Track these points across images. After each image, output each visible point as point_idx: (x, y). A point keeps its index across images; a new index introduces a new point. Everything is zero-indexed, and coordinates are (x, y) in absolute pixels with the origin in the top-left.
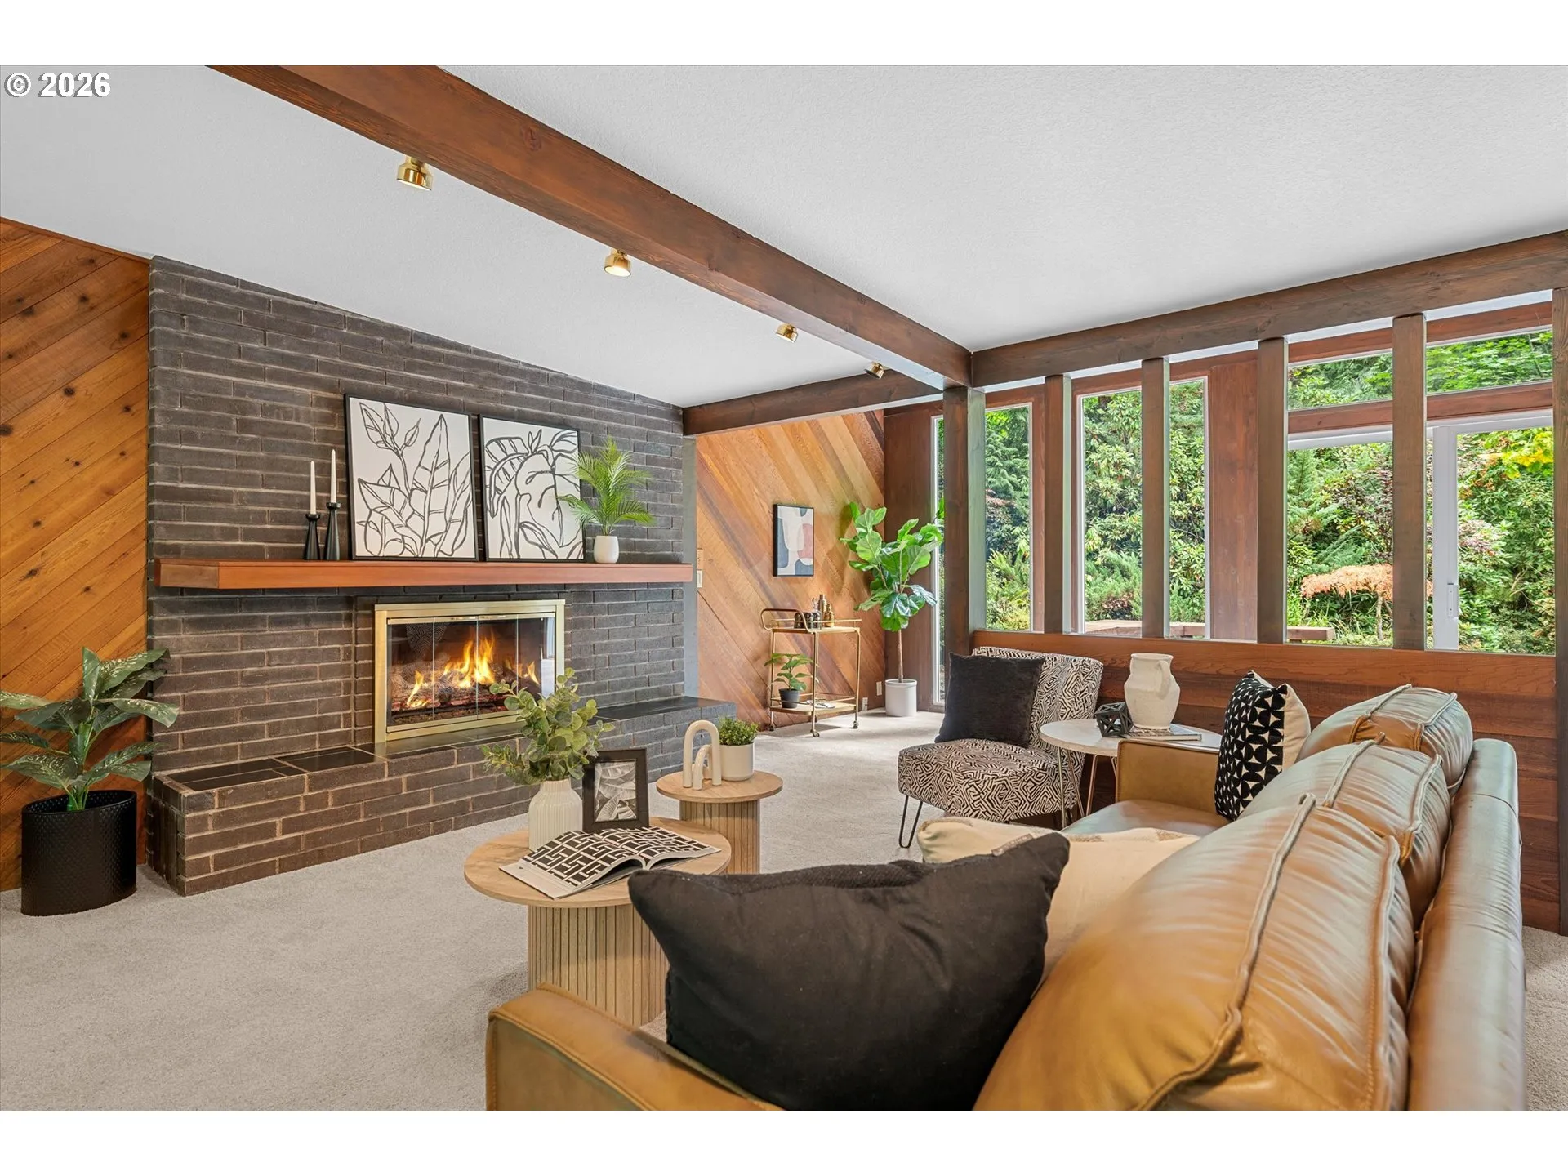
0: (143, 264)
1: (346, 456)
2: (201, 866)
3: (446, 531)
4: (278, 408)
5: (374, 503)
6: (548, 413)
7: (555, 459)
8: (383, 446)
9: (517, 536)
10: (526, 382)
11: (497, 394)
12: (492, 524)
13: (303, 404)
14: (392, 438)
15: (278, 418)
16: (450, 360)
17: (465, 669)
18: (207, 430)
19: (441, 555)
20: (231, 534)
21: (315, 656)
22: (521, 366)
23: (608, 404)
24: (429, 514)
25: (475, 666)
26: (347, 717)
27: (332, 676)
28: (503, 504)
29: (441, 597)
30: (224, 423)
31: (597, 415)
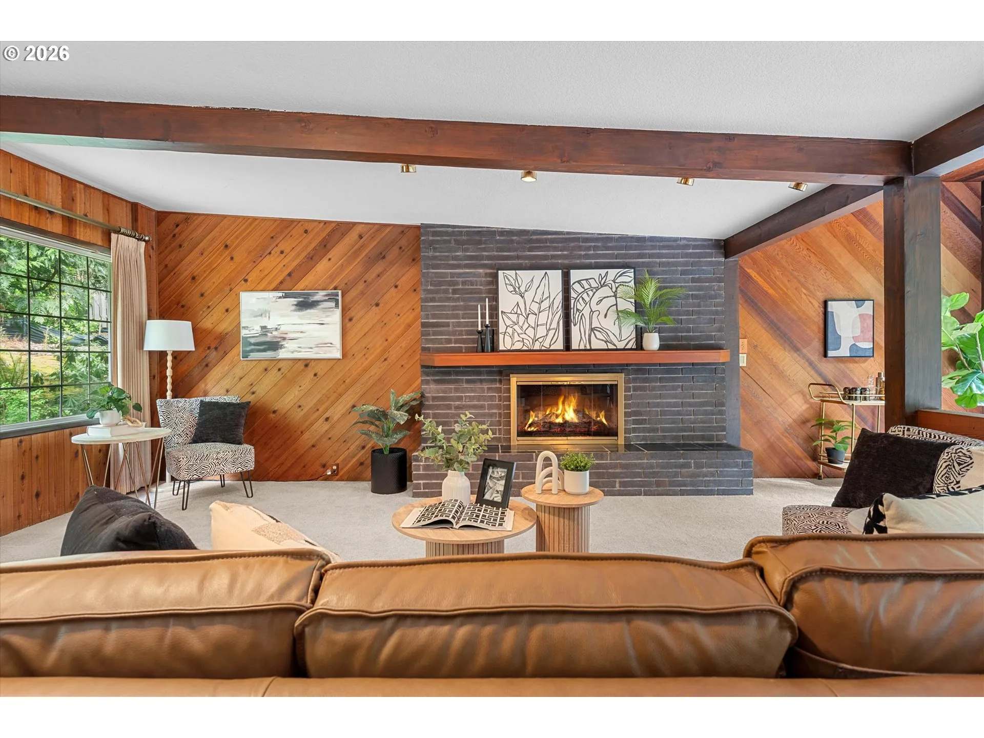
0: (418, 228)
1: (496, 299)
2: (417, 486)
3: (547, 335)
4: (468, 281)
5: (509, 323)
6: (615, 260)
7: (617, 288)
8: (514, 293)
9: (590, 336)
10: (599, 244)
11: (581, 255)
12: (575, 330)
13: (479, 278)
14: (519, 288)
15: (468, 286)
16: (552, 241)
17: (559, 412)
18: (439, 296)
19: (543, 348)
20: (449, 341)
21: (485, 398)
22: (596, 236)
23: (661, 248)
24: (537, 327)
25: (565, 411)
26: (500, 430)
27: (492, 409)
28: (581, 318)
29: (547, 371)
30: (446, 291)
31: (651, 256)
